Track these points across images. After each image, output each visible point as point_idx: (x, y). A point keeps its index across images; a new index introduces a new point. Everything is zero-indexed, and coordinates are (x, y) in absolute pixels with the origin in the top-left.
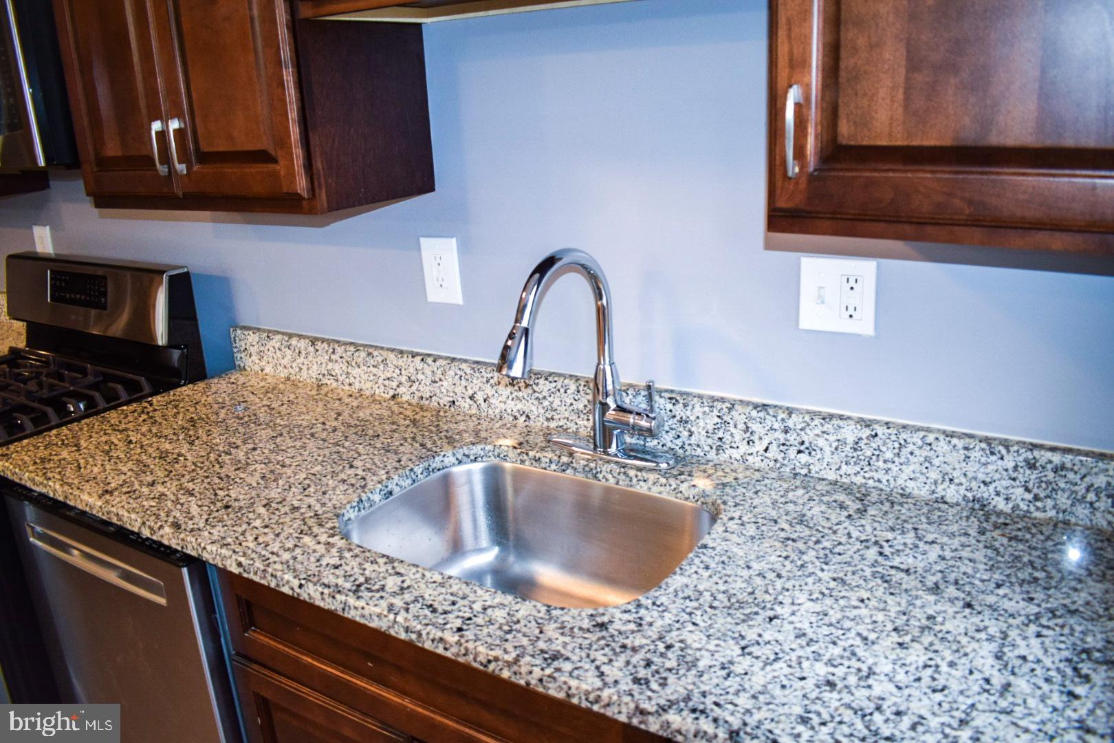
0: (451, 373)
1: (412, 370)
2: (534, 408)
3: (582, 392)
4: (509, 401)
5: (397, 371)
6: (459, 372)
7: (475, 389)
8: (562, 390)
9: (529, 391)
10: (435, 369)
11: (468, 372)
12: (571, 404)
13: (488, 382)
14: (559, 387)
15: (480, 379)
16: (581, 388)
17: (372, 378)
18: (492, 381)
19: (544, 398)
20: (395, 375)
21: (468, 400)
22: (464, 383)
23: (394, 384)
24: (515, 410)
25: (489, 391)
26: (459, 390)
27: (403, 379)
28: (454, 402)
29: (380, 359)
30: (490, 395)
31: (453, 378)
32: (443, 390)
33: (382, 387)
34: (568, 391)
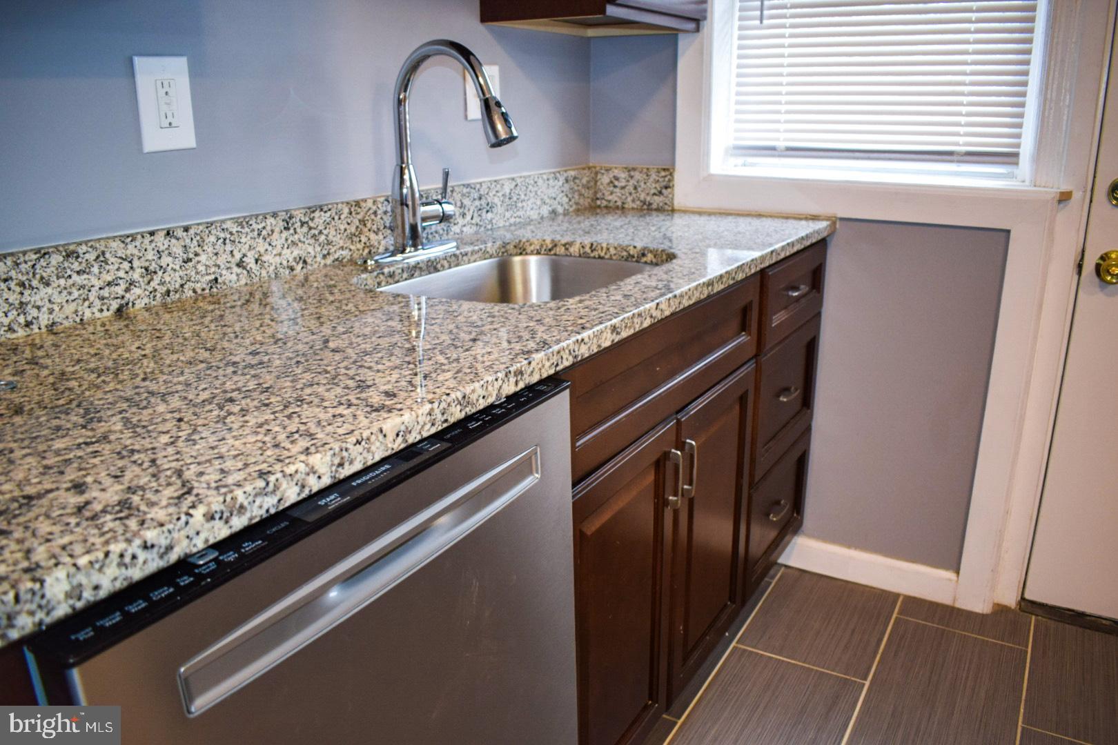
0: (212, 239)
1: (150, 255)
2: (310, 249)
3: (353, 213)
4: (285, 251)
5: (126, 265)
6: (222, 235)
7: (243, 251)
8: (336, 218)
9: (305, 229)
10: (188, 241)
11: (234, 231)
12: (345, 230)
13: (259, 235)
14: (334, 214)
15: (251, 235)
16: (352, 210)
17: (76, 294)
18: (264, 232)
19: (321, 233)
20: (121, 274)
21: (236, 270)
22: (229, 247)
23: (120, 290)
24: (291, 260)
25: (261, 246)
26: (221, 261)
27: (136, 275)
28: (216, 279)
29: (91, 256)
30: (262, 251)
31: (214, 245)
32: (201, 268)
33: (98, 303)
34: (342, 217)
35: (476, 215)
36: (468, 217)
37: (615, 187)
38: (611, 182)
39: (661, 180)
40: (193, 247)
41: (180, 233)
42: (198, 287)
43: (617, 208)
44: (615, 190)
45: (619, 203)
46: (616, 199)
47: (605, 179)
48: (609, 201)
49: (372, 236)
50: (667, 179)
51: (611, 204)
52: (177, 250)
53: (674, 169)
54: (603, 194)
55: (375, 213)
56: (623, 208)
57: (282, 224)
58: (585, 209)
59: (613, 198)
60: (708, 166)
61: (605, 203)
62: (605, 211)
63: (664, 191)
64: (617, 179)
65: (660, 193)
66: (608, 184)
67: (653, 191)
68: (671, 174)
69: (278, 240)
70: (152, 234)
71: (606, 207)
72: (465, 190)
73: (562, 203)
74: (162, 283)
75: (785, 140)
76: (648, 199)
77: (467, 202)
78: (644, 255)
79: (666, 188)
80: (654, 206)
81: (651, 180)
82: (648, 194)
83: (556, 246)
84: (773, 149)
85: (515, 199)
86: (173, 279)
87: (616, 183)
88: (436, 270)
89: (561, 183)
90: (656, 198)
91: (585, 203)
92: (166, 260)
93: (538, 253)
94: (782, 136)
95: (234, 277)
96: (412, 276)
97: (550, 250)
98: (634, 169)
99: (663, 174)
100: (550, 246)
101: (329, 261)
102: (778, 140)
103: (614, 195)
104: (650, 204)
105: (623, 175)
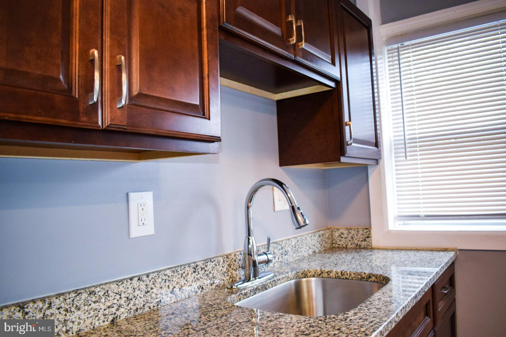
0: (160, 280)
1: (130, 291)
2: (205, 281)
3: (225, 261)
4: (194, 283)
5: (118, 297)
6: (164, 278)
7: (174, 285)
8: (217, 264)
9: (203, 271)
10: (148, 282)
11: (170, 275)
12: (221, 270)
13: (182, 276)
14: (216, 263)
15: (178, 276)
16: (225, 260)
17: (92, 314)
18: (184, 275)
19: (210, 272)
20: (115, 301)
21: (170, 295)
22: (167, 284)
23: (114, 310)
24: (196, 287)
25: (182, 282)
26: (163, 291)
28: (160, 301)
29: (101, 293)
30: (183, 284)
31: (160, 283)
32: (154, 295)
33: (102, 318)
34: (220, 264)
35: (280, 257)
36: (277, 259)
37: (342, 237)
38: (340, 235)
39: (365, 234)
40: (151, 285)
41: (144, 278)
42: (151, 305)
43: (344, 247)
44: (342, 239)
45: (344, 246)
46: (343, 243)
47: (337, 234)
48: (339, 245)
49: (234, 272)
50: (368, 233)
51: (340, 246)
52: (143, 287)
53: (371, 228)
54: (336, 241)
55: (235, 261)
56: (346, 248)
57: (192, 270)
59: (341, 243)
60: (388, 227)
61: (337, 246)
62: (337, 249)
63: (367, 239)
64: (343, 234)
65: (365, 240)
66: (338, 236)
67: (361, 239)
68: (370, 231)
69: (190, 278)
70: (131, 279)
71: (338, 247)
72: (275, 246)
73: (317, 247)
74: (134, 305)
75: (423, 212)
76: (359, 243)
77: (276, 251)
78: (370, 277)
79: (368, 237)
80: (362, 246)
81: (360, 234)
82: (359, 241)
83: (322, 273)
84: (419, 216)
85: (297, 247)
86: (140, 302)
87: (342, 236)
88: (266, 289)
89: (317, 238)
90: (363, 242)
91: (328, 246)
92: (137, 292)
93: (314, 276)
94: (422, 210)
95: (169, 299)
96: (255, 293)
97: (320, 275)
98: (351, 229)
99: (366, 231)
100: (320, 273)
101: (214, 287)
102: (420, 212)
103: (342, 241)
104: (360, 246)
105: (345, 232)
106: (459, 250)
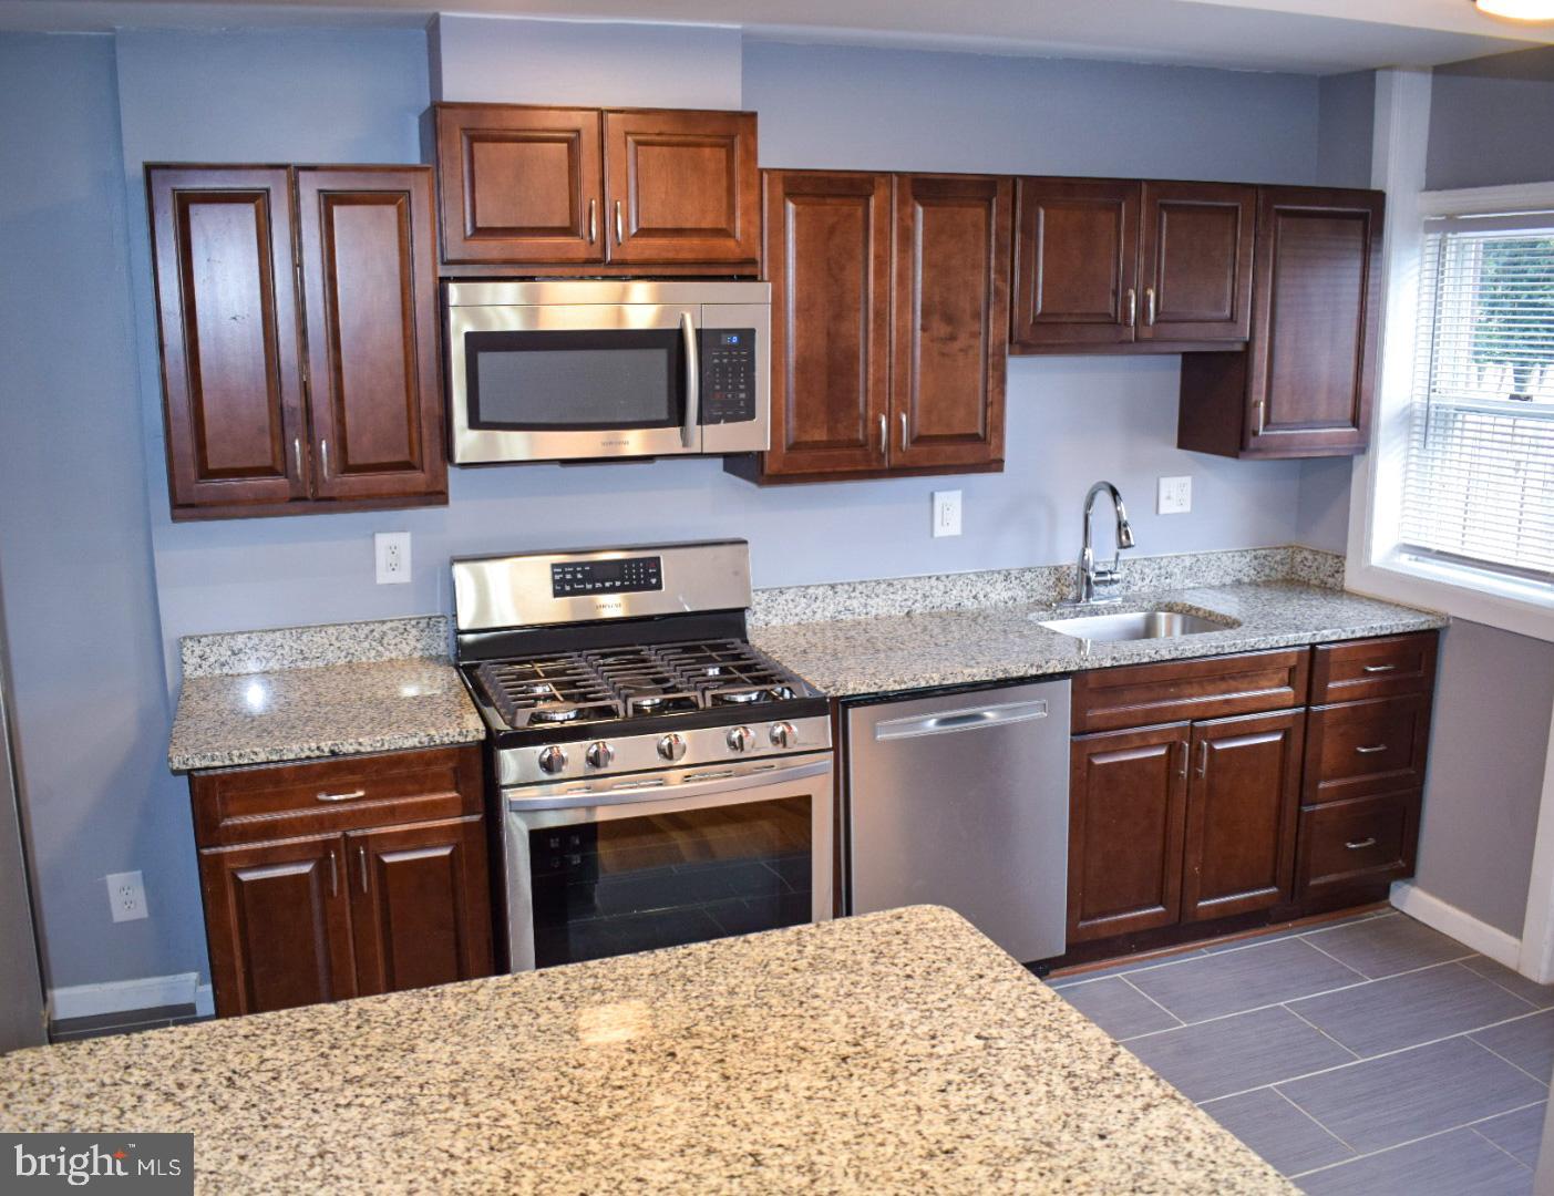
1: (927, 588)
2: (1020, 593)
3: (1052, 574)
4: (1003, 592)
5: (915, 592)
6: (967, 581)
7: (978, 590)
8: (1040, 576)
9: (1018, 581)
10: (948, 582)
11: (974, 579)
12: (1045, 583)
13: (988, 582)
14: (1039, 573)
15: (983, 582)
16: (1052, 572)
17: (889, 602)
18: (992, 581)
19: (1028, 584)
20: (912, 596)
21: (972, 600)
22: (969, 587)
23: (909, 603)
24: (1006, 597)
25: (988, 589)
26: (964, 595)
27: (918, 597)
28: (960, 604)
29: (899, 586)
30: (989, 591)
31: (961, 585)
32: (952, 597)
33: (899, 608)
34: (1044, 576)
35: (1154, 580)
36: (1147, 581)
37: (1305, 565)
38: (1302, 561)
39: (1335, 565)
40: (950, 586)
41: (943, 578)
42: (949, 606)
43: (1306, 582)
44: (1304, 567)
45: (1306, 579)
46: (1304, 575)
47: (1299, 558)
48: (1301, 576)
49: (1064, 588)
50: (1339, 565)
51: (1301, 579)
52: (941, 587)
53: (1345, 557)
54: (1297, 570)
55: (1068, 575)
57: (1002, 578)
58: (1276, 582)
60: (1368, 559)
61: (1297, 577)
62: (1294, 584)
64: (1306, 559)
65: (1335, 575)
66: (1300, 562)
67: (1328, 573)
68: (1343, 561)
69: (999, 586)
70: (930, 577)
71: (1298, 580)
72: (1146, 563)
73: (1248, 574)
74: (931, 602)
76: (1325, 579)
77: (1147, 570)
79: (1337, 572)
80: (1332, 586)
81: (1328, 563)
82: (1325, 575)
84: (1428, 550)
85: (1196, 569)
86: (937, 601)
87: (1306, 562)
88: (1097, 614)
89: (1248, 560)
90: (1333, 579)
92: (934, 591)
95: (970, 604)
96: (1077, 616)
98: (1317, 553)
99: (1337, 560)
101: (1032, 600)
103: (1303, 571)
104: (1326, 583)
105: (1310, 557)
106: (1455, 618)
